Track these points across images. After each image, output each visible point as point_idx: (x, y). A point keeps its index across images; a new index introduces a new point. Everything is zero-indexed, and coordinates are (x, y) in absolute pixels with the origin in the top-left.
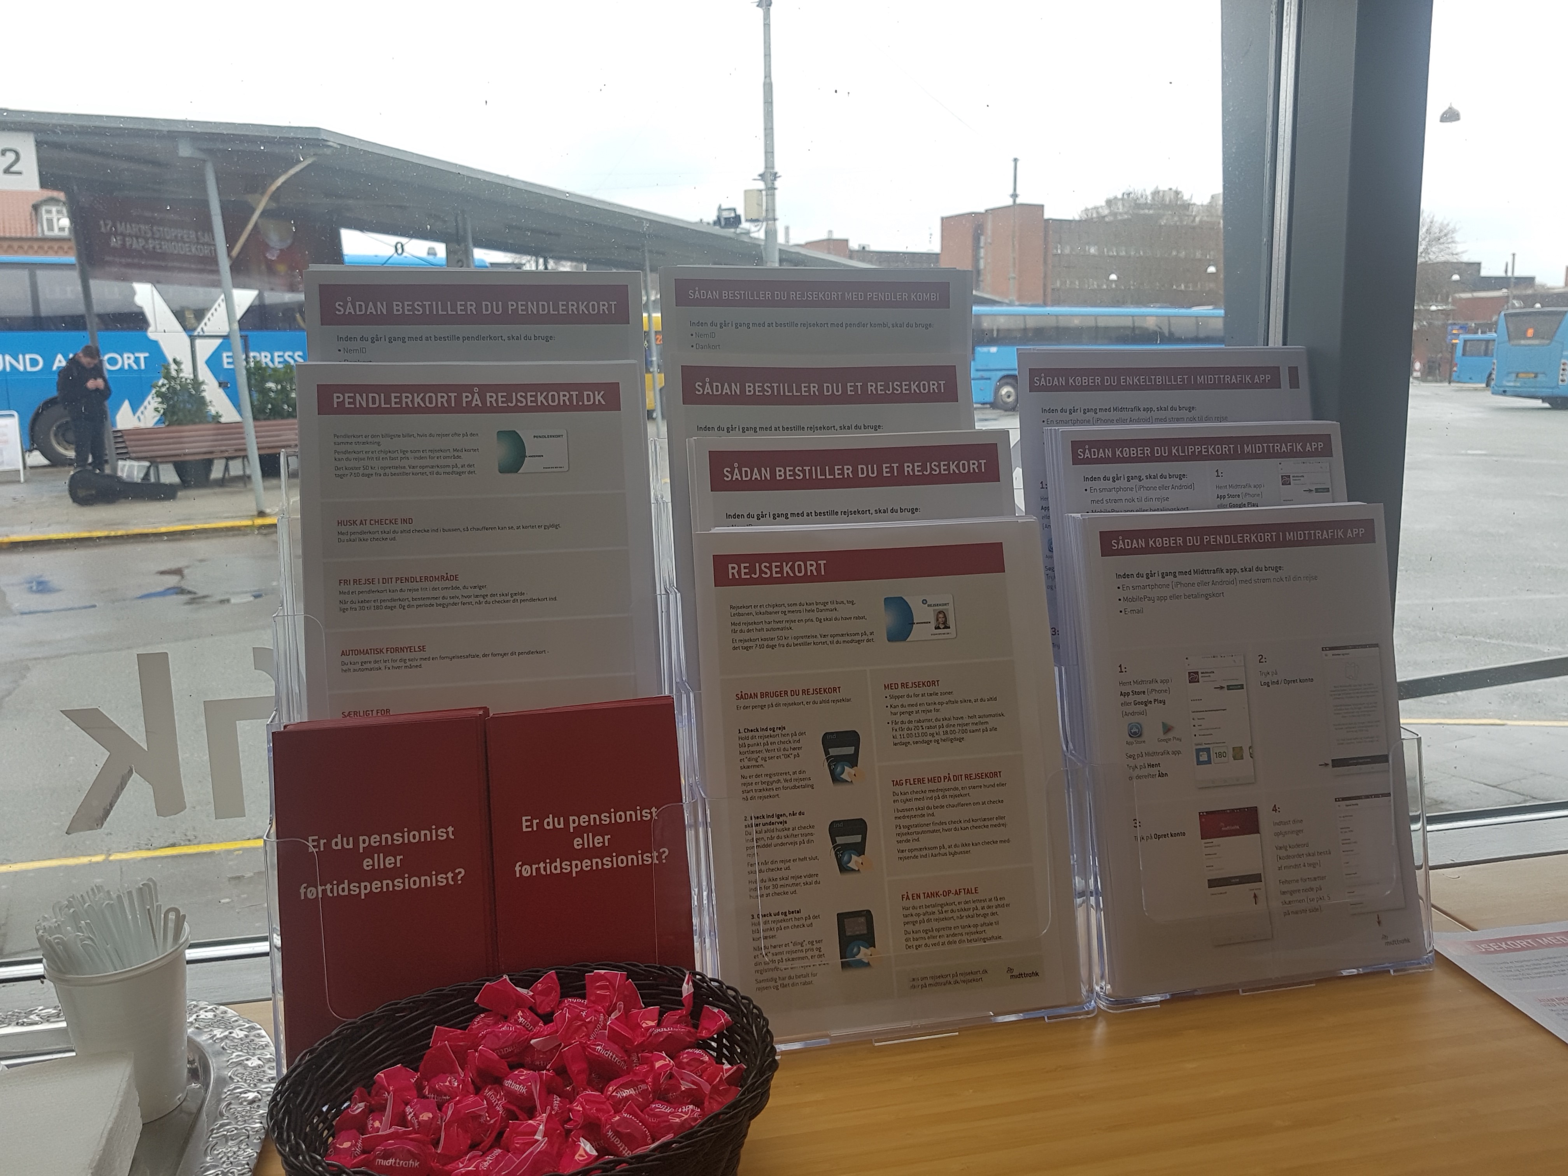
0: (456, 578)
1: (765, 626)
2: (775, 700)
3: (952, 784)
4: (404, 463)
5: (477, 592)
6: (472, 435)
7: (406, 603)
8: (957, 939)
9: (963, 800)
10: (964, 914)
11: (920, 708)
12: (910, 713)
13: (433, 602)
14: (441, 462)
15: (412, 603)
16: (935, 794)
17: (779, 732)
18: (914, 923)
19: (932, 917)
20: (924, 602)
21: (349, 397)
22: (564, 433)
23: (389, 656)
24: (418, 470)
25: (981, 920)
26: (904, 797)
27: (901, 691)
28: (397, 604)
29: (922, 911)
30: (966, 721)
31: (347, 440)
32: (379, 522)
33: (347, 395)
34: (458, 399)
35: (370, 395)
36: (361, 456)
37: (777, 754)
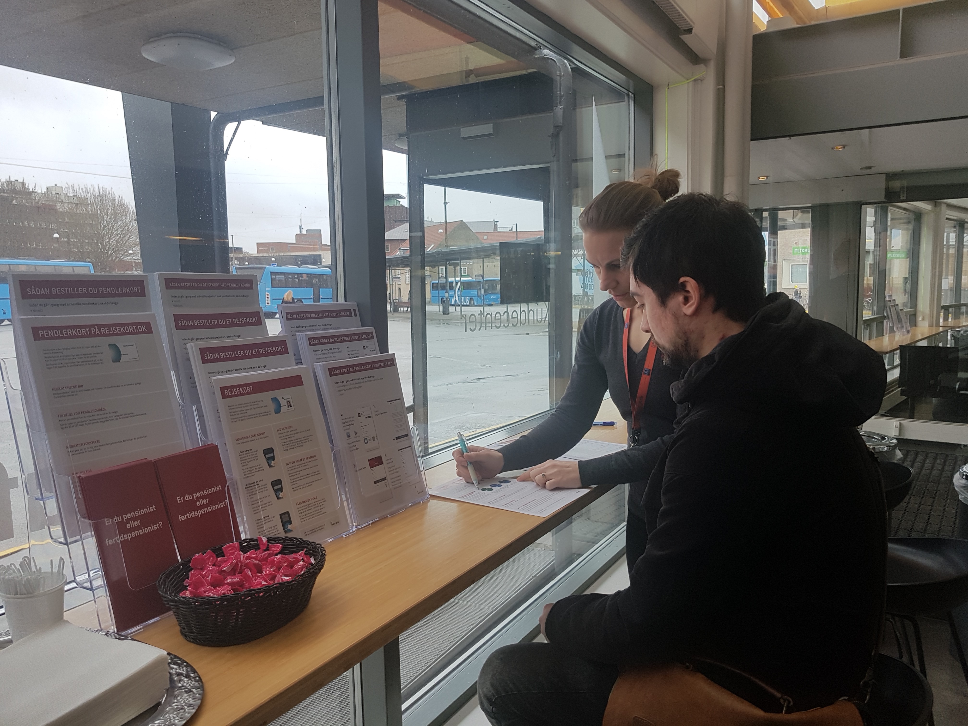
0: (105, 409)
1: (239, 413)
2: (247, 440)
3: (303, 462)
4: (74, 361)
5: (115, 414)
6: (99, 347)
7: (87, 423)
8: (314, 516)
9: (307, 467)
10: (315, 506)
11: (289, 437)
12: (286, 439)
13: (98, 421)
14: (89, 359)
15: (90, 422)
16: (299, 466)
17: (250, 451)
18: (302, 513)
19: (306, 510)
20: (283, 398)
21: (46, 332)
22: (134, 344)
23: (85, 446)
24: (81, 363)
25: (319, 508)
26: (290, 469)
27: (282, 431)
28: (84, 423)
29: (303, 508)
30: (303, 439)
31: (49, 352)
32: (69, 388)
33: (45, 331)
34: (90, 331)
35: (54, 331)
36: (56, 359)
37: (251, 459)
